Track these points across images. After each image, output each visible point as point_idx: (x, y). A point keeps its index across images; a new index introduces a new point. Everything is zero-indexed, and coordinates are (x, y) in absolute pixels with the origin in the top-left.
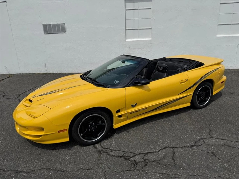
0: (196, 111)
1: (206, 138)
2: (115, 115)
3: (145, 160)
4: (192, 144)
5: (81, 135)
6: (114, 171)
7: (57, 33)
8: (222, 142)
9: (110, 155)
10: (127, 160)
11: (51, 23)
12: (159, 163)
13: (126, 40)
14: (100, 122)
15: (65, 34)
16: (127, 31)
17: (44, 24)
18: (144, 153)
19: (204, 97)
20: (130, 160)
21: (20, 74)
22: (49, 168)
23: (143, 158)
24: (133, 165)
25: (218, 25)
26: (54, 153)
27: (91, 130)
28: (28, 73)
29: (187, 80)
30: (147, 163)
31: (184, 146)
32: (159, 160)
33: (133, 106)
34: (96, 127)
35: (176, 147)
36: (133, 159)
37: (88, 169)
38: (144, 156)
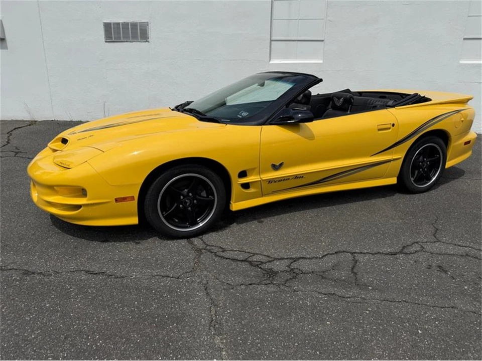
0: (408, 196)
1: (426, 242)
3: (292, 269)
4: (397, 249)
5: (163, 215)
6: (225, 284)
7: (130, 42)
8: (462, 250)
9: (219, 256)
10: (255, 266)
11: (121, 21)
12: (322, 277)
13: (270, 61)
14: (204, 194)
15: (147, 43)
16: (273, 42)
17: (105, 21)
18: (291, 258)
19: (426, 169)
20: (260, 268)
21: (52, 121)
22: (91, 270)
23: (288, 266)
24: (266, 276)
25: (464, 39)
26: (105, 247)
27: (185, 208)
28: (68, 120)
29: (393, 125)
30: (297, 274)
31: (379, 253)
32: (323, 272)
33: (276, 167)
34: (195, 201)
35: (361, 253)
36: (266, 266)
37: (172, 277)
38: (292, 263)
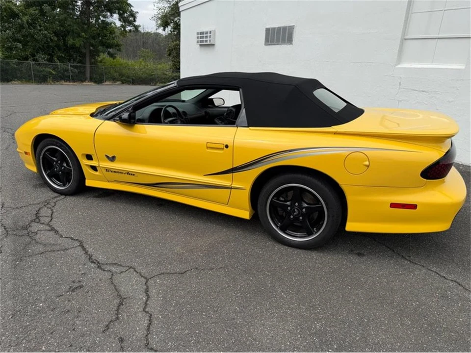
1: (137, 273)
2: (84, 162)
9: (39, 209)
11: (276, 26)
15: (291, 45)
16: (404, 41)
17: (268, 27)
19: (301, 218)
27: (57, 171)
29: (227, 146)
31: (91, 255)
33: (110, 159)
35: (84, 248)
